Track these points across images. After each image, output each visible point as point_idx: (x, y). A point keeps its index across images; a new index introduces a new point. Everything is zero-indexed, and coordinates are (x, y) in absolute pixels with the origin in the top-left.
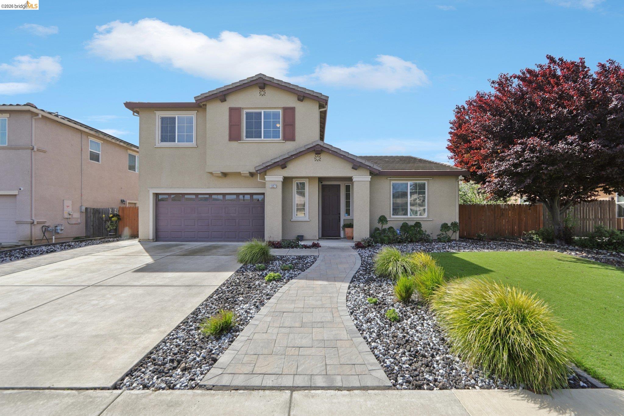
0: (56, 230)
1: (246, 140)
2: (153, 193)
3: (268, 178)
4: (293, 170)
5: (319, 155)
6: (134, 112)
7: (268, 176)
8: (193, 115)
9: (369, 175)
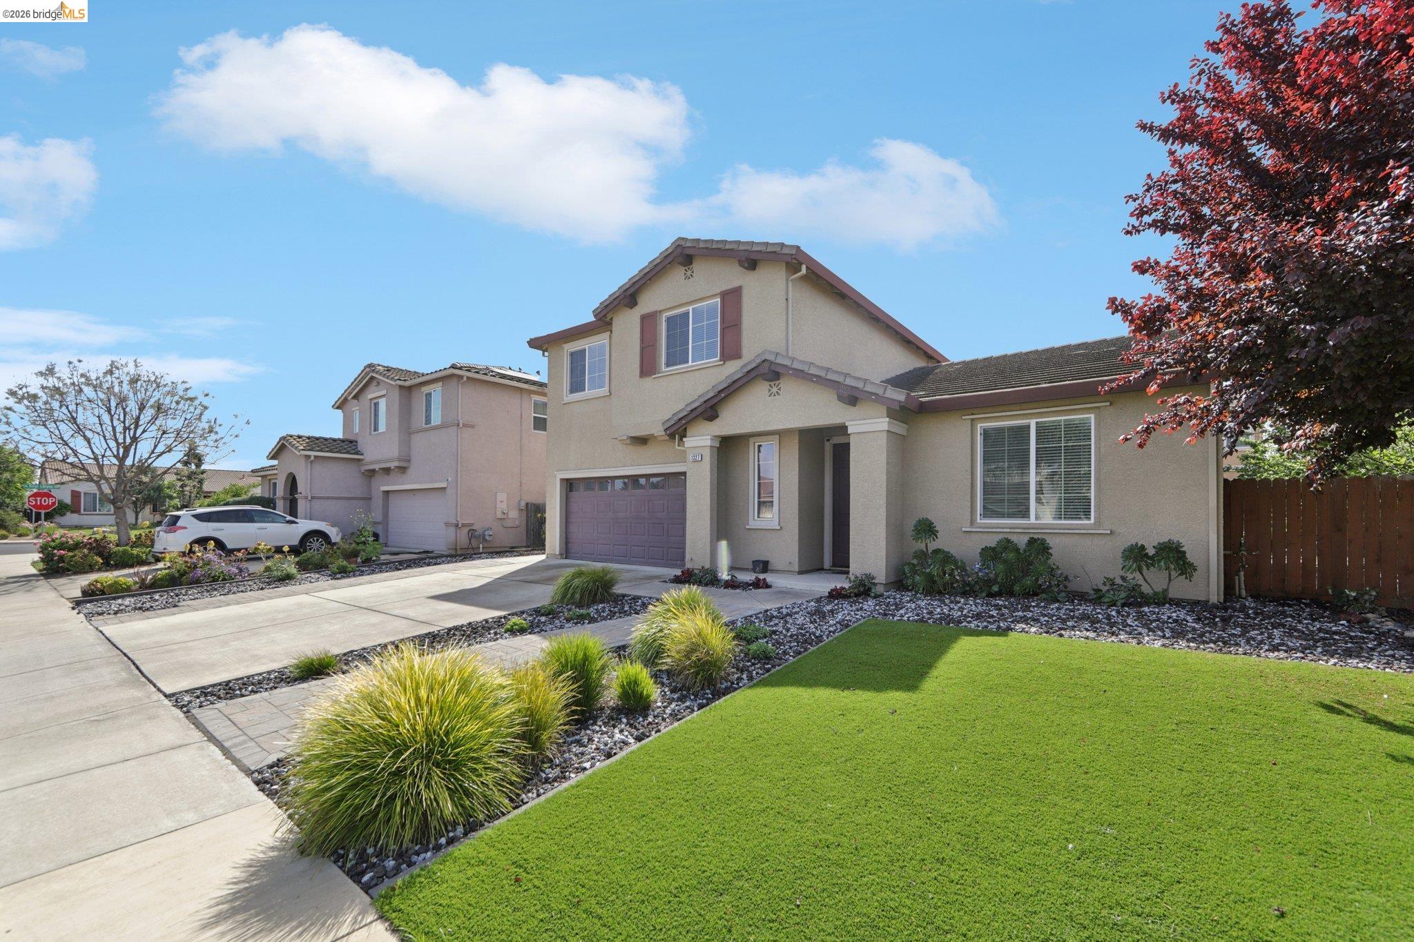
0: (484, 535)
1: (667, 372)
2: (562, 480)
3: (689, 442)
4: (732, 421)
5: (777, 382)
6: (544, 351)
7: (690, 439)
8: (600, 340)
9: (885, 415)
